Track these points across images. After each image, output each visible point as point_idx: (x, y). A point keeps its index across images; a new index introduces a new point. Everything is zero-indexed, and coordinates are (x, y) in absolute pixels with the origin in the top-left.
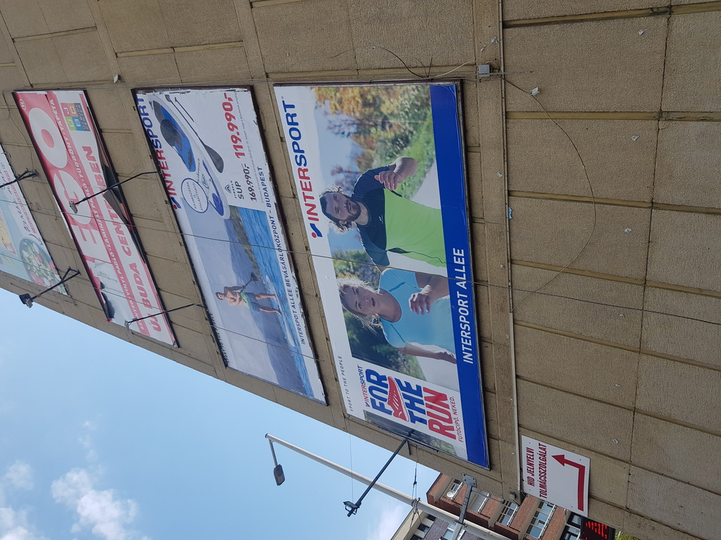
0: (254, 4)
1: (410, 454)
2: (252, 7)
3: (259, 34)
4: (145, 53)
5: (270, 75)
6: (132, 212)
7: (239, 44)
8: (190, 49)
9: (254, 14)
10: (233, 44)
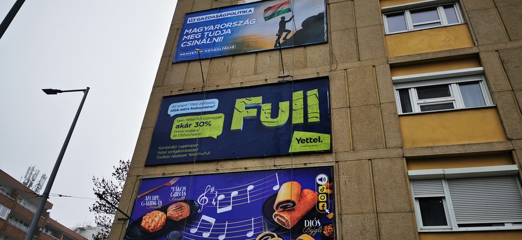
0: (370, 161)
1: (119, 219)
2: (369, 160)
3: (357, 161)
4: (347, 89)
5: (337, 163)
6: (258, 54)
7: (352, 148)
8: (349, 119)
9: (366, 161)
10: (352, 145)
